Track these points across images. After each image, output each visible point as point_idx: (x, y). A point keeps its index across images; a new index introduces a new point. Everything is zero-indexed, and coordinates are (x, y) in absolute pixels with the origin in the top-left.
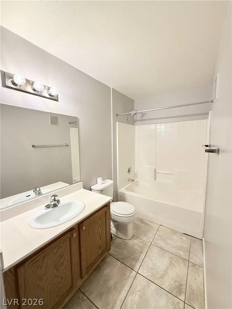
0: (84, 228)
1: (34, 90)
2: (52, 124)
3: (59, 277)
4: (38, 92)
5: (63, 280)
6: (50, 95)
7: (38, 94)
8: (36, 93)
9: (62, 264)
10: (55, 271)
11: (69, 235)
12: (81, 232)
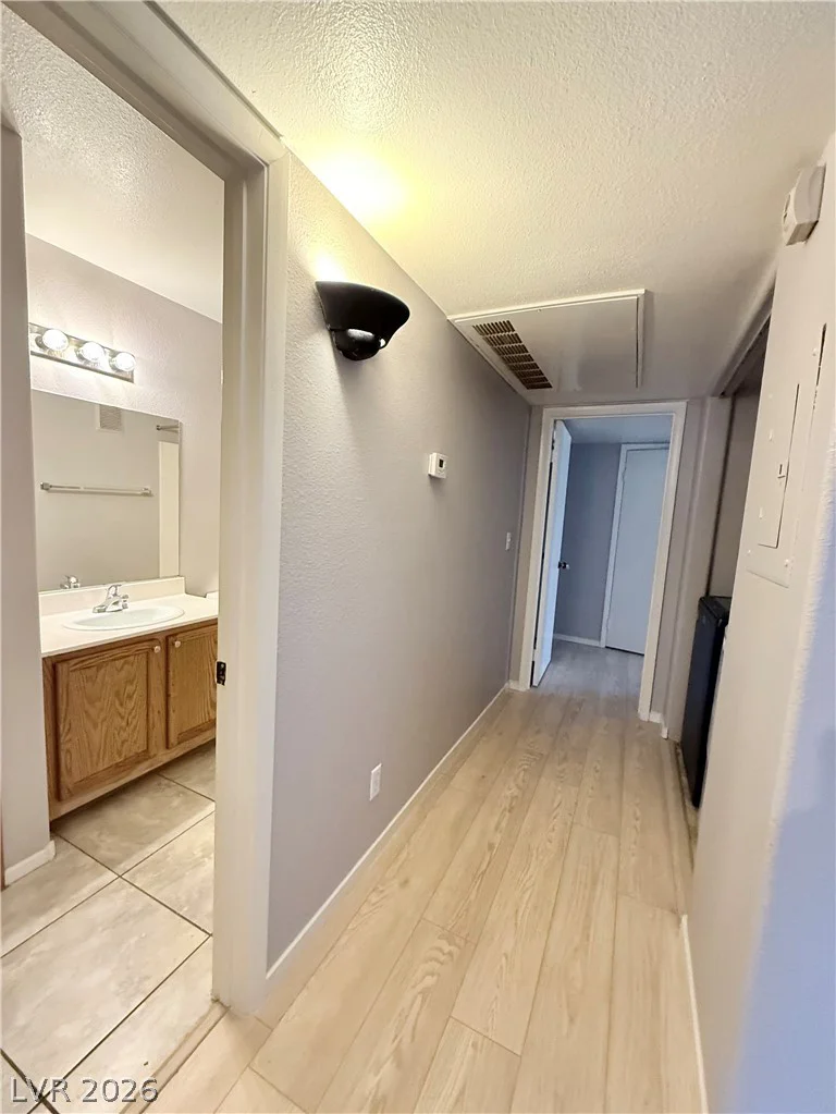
0: (178, 644)
1: (81, 357)
2: (103, 426)
3: (122, 718)
4: (88, 362)
5: (132, 727)
6: (114, 368)
7: (90, 366)
8: (85, 365)
9: (130, 697)
10: (117, 703)
11: (145, 646)
12: (171, 652)
